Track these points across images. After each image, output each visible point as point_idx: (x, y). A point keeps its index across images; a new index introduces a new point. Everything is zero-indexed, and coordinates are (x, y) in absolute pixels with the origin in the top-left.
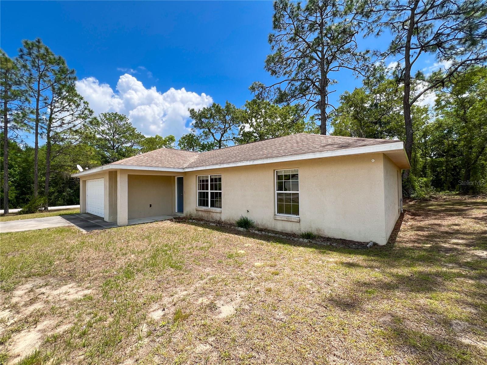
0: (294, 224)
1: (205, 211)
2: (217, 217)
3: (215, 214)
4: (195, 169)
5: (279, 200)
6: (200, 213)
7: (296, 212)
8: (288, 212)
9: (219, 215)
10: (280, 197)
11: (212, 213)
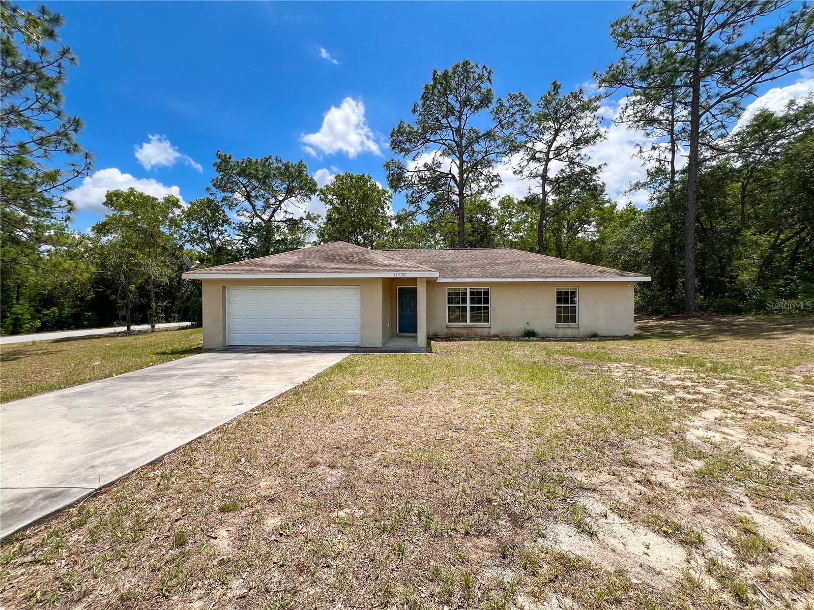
0: (574, 330)
1: (464, 327)
2: (484, 332)
3: (481, 329)
4: (458, 280)
5: (558, 312)
6: (455, 330)
7: (573, 320)
8: (566, 321)
9: (487, 330)
10: (559, 310)
11: (475, 329)
